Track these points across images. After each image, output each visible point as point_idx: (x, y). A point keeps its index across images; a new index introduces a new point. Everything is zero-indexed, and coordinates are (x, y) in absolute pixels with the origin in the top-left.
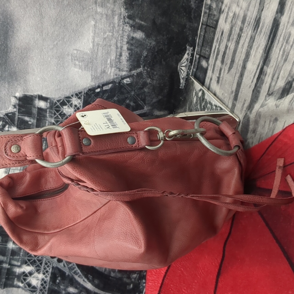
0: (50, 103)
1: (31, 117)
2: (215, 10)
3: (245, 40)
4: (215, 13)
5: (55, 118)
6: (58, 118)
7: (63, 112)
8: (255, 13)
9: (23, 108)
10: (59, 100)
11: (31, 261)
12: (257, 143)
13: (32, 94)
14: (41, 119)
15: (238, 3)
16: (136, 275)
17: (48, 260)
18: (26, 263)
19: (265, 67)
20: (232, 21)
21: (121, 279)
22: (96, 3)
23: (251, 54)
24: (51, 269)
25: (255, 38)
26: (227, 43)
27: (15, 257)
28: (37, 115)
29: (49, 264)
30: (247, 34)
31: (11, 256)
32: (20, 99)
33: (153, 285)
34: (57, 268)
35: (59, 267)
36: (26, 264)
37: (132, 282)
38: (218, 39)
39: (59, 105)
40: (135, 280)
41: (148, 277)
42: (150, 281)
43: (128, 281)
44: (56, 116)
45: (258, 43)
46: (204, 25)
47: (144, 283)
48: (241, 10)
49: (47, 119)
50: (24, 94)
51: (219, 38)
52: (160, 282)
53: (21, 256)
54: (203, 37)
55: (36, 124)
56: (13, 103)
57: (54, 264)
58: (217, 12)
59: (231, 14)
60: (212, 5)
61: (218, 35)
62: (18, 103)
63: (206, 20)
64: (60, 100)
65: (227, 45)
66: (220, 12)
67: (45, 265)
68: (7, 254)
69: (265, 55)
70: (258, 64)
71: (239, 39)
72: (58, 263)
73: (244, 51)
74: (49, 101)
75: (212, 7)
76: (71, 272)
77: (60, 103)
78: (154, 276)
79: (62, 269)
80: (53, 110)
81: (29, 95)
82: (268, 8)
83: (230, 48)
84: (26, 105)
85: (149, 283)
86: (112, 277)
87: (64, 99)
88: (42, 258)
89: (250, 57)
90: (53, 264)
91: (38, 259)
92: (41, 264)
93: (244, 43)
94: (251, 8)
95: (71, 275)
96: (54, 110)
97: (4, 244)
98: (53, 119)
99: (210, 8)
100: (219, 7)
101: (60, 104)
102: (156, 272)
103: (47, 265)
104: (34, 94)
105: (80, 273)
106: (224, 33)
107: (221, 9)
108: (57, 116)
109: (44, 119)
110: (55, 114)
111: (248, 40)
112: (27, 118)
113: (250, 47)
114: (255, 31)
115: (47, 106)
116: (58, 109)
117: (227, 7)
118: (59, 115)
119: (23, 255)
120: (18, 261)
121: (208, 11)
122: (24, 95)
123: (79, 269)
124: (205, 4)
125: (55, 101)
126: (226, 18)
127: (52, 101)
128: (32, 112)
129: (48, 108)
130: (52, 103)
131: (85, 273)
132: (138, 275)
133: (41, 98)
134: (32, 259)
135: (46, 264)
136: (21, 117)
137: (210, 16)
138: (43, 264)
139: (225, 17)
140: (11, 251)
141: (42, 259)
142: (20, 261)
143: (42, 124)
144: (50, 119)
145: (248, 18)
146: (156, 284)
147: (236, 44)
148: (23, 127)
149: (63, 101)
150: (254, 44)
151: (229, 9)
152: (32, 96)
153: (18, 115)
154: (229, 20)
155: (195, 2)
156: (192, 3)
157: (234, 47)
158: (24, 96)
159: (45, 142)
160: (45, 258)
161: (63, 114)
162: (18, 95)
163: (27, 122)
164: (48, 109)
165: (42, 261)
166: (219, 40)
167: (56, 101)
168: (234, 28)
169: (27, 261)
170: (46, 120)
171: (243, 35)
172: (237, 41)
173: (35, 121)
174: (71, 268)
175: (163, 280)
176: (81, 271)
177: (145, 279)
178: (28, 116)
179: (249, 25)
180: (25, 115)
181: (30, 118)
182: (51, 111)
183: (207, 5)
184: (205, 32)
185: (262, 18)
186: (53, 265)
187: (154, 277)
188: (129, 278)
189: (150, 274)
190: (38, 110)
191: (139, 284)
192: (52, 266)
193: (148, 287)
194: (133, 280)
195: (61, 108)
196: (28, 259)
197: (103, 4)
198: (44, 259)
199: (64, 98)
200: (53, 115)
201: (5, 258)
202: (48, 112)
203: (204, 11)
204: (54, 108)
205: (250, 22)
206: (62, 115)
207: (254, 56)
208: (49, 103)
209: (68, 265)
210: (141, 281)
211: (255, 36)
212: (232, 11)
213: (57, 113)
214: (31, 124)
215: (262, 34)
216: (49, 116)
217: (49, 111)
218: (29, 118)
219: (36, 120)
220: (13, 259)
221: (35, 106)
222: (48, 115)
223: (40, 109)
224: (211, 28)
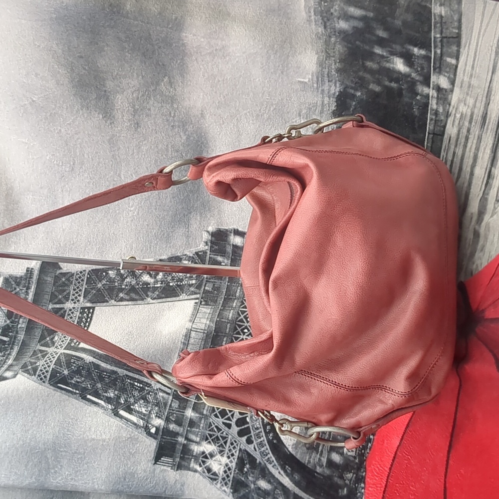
1: (225, 256)
2: (442, 115)
4: (442, 118)
8: (482, 109)
9: (216, 246)
11: (214, 437)
12: (486, 264)
13: (227, 228)
14: (237, 259)
15: (465, 101)
16: (352, 474)
17: (234, 439)
18: (207, 439)
19: (493, 169)
20: (459, 124)
21: (329, 478)
22: (300, 115)
24: (238, 452)
25: (481, 138)
26: (454, 149)
27: (193, 429)
28: (231, 255)
29: (235, 444)
30: (475, 135)
31: (189, 426)
32: (213, 234)
33: (374, 491)
34: (245, 450)
35: (248, 450)
36: (207, 442)
37: (346, 485)
40: (350, 483)
41: (367, 480)
42: (371, 486)
43: (340, 482)
46: (431, 134)
47: (363, 488)
48: (468, 109)
50: (217, 227)
51: (447, 145)
52: (384, 485)
53: (201, 428)
54: (430, 149)
56: (204, 240)
57: (242, 445)
58: (444, 117)
59: (458, 116)
60: (438, 110)
62: (210, 239)
63: (433, 128)
66: (448, 115)
67: (231, 446)
68: (183, 424)
69: (493, 154)
70: (485, 167)
72: (247, 445)
73: (472, 155)
75: (439, 111)
76: (264, 459)
78: (376, 477)
79: (252, 454)
81: (223, 229)
82: (493, 100)
84: (219, 242)
85: (370, 489)
86: (317, 473)
88: (227, 434)
89: (478, 160)
90: (240, 444)
91: (222, 435)
92: (225, 443)
93: (472, 146)
94: (478, 104)
95: (263, 464)
97: (181, 410)
99: (436, 113)
100: (447, 111)
102: (378, 471)
103: (233, 446)
105: (275, 461)
106: (451, 139)
107: (448, 112)
111: (475, 142)
112: (220, 259)
113: (477, 149)
114: (482, 130)
115: (243, 243)
117: (455, 109)
119: (203, 428)
120: (197, 436)
121: (434, 117)
123: (274, 456)
124: (431, 109)
126: (454, 121)
128: (226, 251)
131: (282, 463)
132: (355, 475)
133: (237, 233)
134: (214, 435)
135: (232, 444)
136: (213, 256)
137: (437, 122)
138: (228, 444)
139: (452, 121)
140: (189, 420)
141: (227, 436)
142: (199, 436)
143: (237, 265)
145: (475, 116)
146: (379, 488)
150: (481, 144)
151: (456, 111)
152: (227, 230)
153: (210, 254)
154: (457, 122)
155: (419, 108)
156: (415, 110)
158: (218, 231)
159: (239, 288)
160: (231, 435)
162: (210, 229)
163: (220, 263)
165: (227, 439)
166: (446, 149)
168: (461, 130)
169: (208, 436)
171: (470, 136)
174: (263, 453)
175: (387, 481)
176: (276, 459)
177: (364, 483)
178: (221, 256)
179: (476, 123)
180: (217, 254)
183: (433, 110)
184: (433, 142)
185: (489, 113)
186: (241, 447)
187: (376, 480)
188: (341, 477)
189: (370, 474)
190: (233, 247)
191: (356, 489)
192: (239, 448)
193: (368, 494)
194: (347, 482)
196: (209, 434)
197: (308, 115)
198: (230, 437)
201: (182, 429)
203: (430, 117)
205: (477, 120)
209: (260, 449)
210: (359, 486)
211: (482, 136)
212: (460, 112)
215: (489, 131)
218: (222, 258)
219: (230, 260)
220: (191, 432)
221: (230, 243)
223: (235, 247)
224: (439, 136)
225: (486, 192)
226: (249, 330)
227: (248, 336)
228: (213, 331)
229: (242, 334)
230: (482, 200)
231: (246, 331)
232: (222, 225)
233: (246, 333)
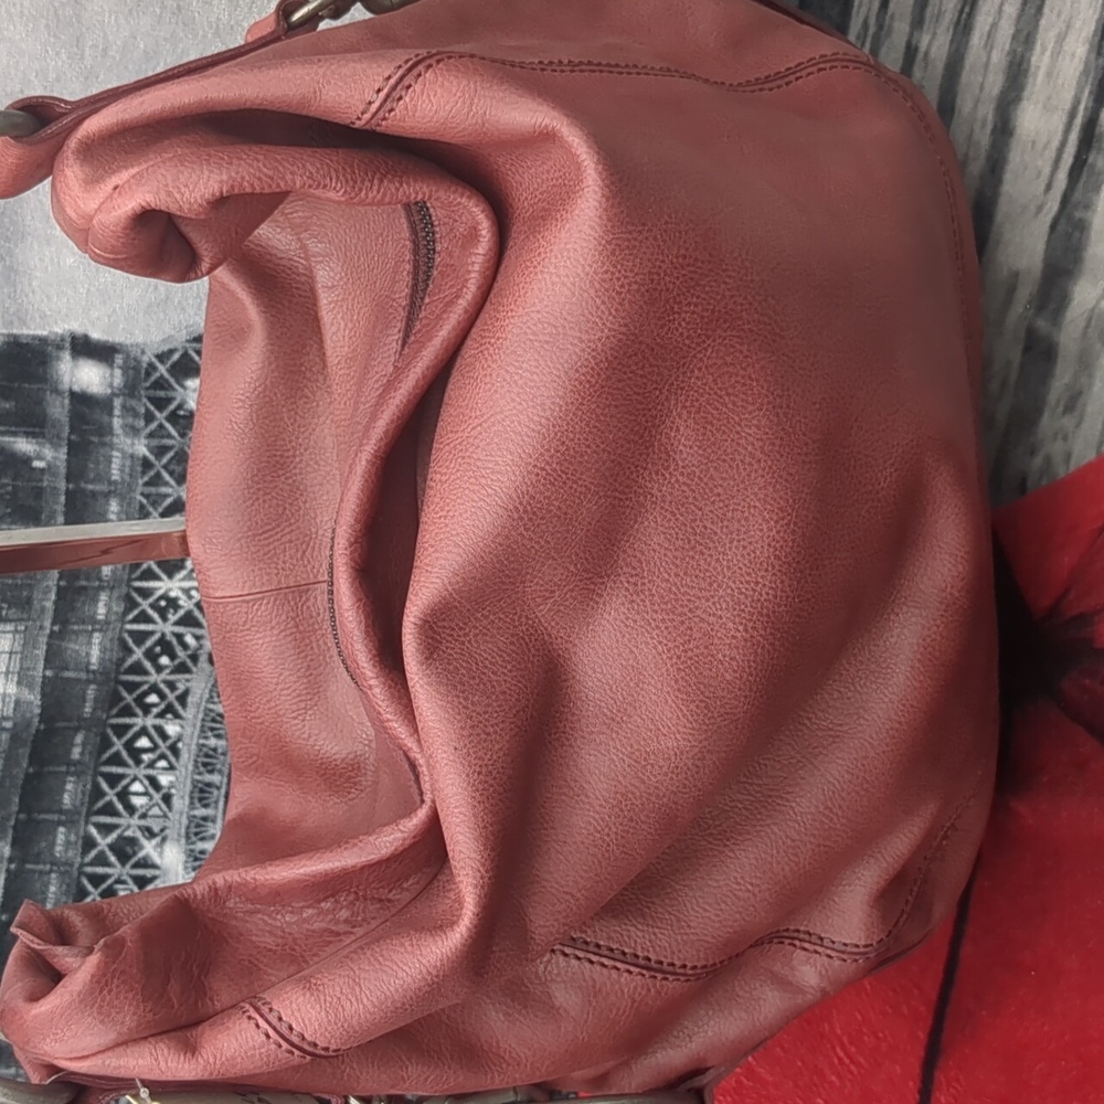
0: (125, 369)
1: (42, 435)
3: (1000, 11)
5: (151, 435)
6: (162, 437)
7: (186, 406)
9: (6, 399)
10: (163, 352)
13: (45, 333)
14: (90, 442)
23: (1033, 69)
26: (911, 34)
28: (67, 430)
38: (865, 25)
39: (167, 375)
44: (153, 426)
45: (1059, 15)
49: (115, 440)
50: (5, 331)
51: (872, 21)
55: (68, 467)
61: (864, 10)
64: (171, 352)
65: (914, 42)
70: (1068, 106)
71: (967, 9)
73: (999, 57)
74: (119, 360)
77: (170, 363)
80: (140, 400)
81: (28, 336)
83: (926, 54)
84: (16, 385)
87: (188, 345)
89: (1030, 80)
93: (994, 26)
96: (145, 400)
98: (144, 441)
101: (168, 371)
104: (50, 332)
108: (161, 426)
109: (104, 444)
110: (149, 418)
112: (24, 445)
113: (1022, 37)
115: (111, 386)
116: (162, 394)
118: (168, 419)
122: (9, 335)
125: (145, 359)
127: (135, 359)
128: (45, 415)
129: (117, 391)
130: (136, 369)
133: (84, 348)
143: (92, 466)
144: (129, 441)
147: (954, 35)
148: (8, 485)
149: (185, 355)
150: (1043, 22)
152: (43, 341)
157: (947, 47)
158: (8, 344)
161: (184, 417)
163: (26, 461)
164: (117, 396)
166: (872, 30)
167: (154, 359)
170: (112, 446)
172: (963, 22)
173: (63, 454)
178: (27, 434)
180: (13, 429)
181: (37, 443)
182: (133, 403)
190: (71, 401)
195: (174, 389)
199: (187, 341)
200: (142, 423)
202: (117, 412)
204: (143, 392)
206: (181, 421)
207: (1049, 74)
208: (120, 368)
213: (157, 414)
214: (42, 470)
216: (124, 426)
217: (124, 407)
218: (34, 441)
219: (65, 450)
221: (60, 387)
222: (117, 423)
223: (81, 400)
225: (1077, 195)
226: (162, 696)
227: (161, 715)
228: (36, 720)
229: (139, 711)
230: (1061, 227)
231: (153, 698)
232: (24, 323)
233: (154, 705)
